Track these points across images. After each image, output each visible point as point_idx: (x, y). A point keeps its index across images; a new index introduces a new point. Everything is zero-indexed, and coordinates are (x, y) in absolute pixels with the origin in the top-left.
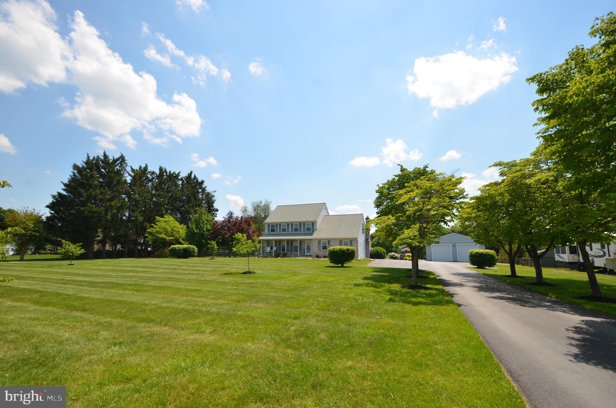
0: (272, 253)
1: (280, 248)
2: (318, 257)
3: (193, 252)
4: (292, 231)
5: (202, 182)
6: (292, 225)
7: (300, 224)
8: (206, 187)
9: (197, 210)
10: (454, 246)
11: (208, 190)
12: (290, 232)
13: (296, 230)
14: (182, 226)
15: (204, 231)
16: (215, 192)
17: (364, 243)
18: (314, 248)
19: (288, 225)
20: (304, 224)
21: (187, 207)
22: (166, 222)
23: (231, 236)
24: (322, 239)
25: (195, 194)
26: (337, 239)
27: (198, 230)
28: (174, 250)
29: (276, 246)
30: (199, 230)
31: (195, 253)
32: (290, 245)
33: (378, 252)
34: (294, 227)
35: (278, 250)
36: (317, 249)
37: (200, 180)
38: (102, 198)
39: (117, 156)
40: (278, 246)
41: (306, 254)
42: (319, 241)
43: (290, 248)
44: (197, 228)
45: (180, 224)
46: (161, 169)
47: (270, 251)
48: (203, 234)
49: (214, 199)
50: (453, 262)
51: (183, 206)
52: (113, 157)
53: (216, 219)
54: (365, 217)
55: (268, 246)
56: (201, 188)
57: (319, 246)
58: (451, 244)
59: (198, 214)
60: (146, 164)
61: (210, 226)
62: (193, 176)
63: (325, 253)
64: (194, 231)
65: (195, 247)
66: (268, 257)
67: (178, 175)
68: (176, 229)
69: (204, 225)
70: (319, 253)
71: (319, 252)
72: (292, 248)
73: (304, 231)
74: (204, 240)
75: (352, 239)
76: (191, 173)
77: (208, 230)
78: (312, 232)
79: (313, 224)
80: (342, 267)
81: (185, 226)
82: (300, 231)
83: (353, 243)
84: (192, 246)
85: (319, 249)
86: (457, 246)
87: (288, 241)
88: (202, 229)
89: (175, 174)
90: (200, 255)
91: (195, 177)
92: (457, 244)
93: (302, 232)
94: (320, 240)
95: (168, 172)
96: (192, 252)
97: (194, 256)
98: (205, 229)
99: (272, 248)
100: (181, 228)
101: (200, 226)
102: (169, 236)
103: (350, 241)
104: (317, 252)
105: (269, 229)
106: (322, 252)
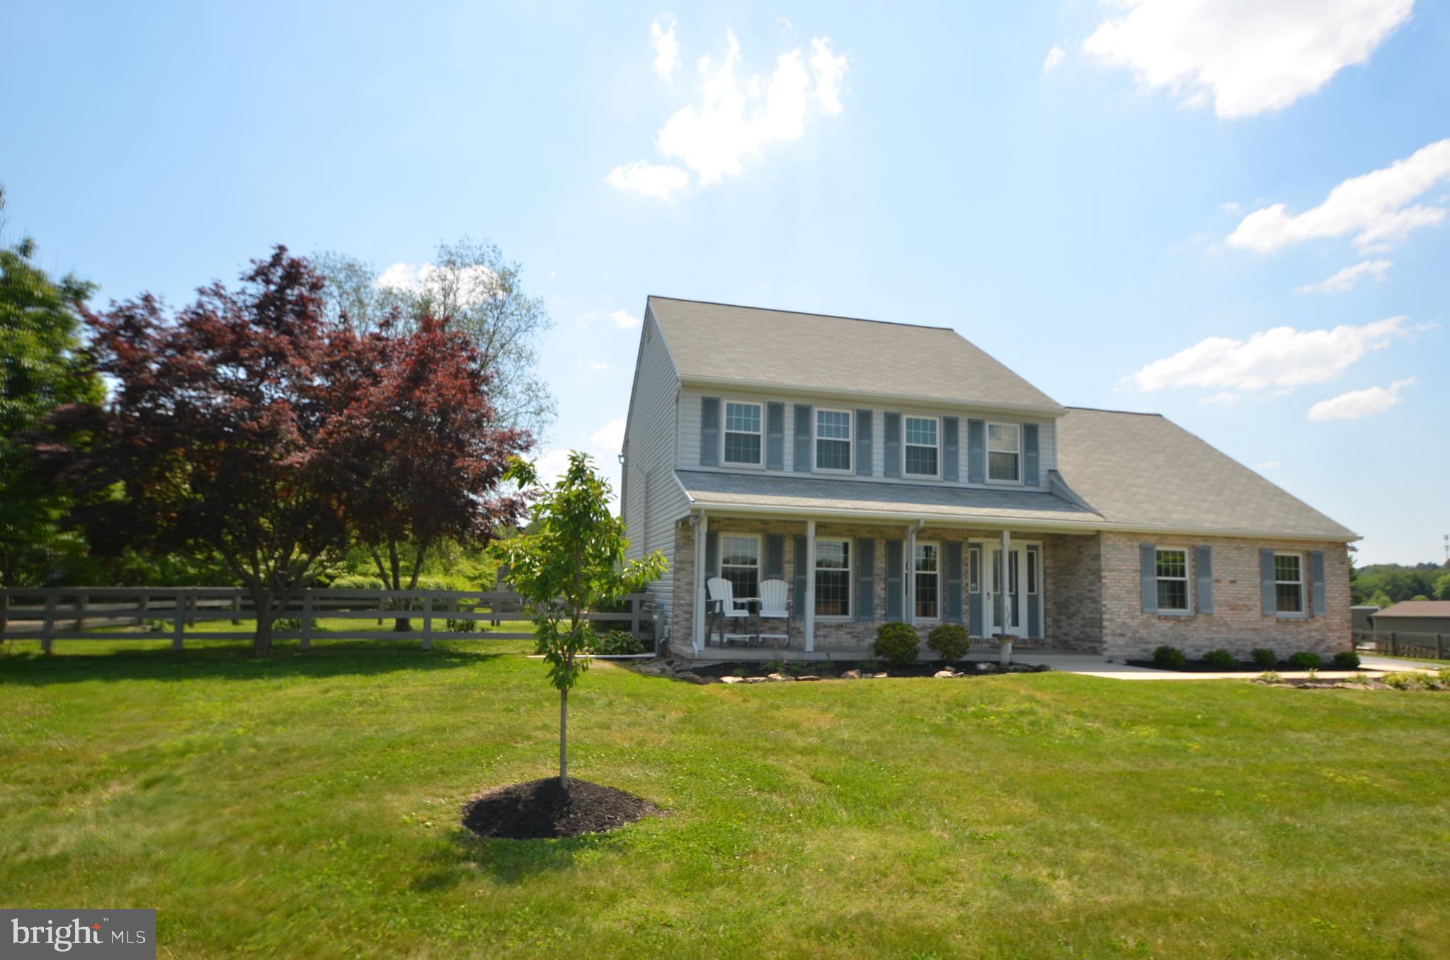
4: (891, 468)
6: (890, 419)
7: (949, 422)
12: (878, 474)
13: (920, 460)
18: (1117, 598)
19: (864, 416)
20: (975, 424)
24: (1155, 536)
26: (1244, 539)
32: (880, 564)
34: (905, 441)
36: (1136, 603)
42: (1143, 547)
43: (880, 590)
57: (1143, 585)
70: (1143, 632)
71: (1146, 625)
72: (893, 592)
73: (974, 473)
75: (1320, 548)
78: (1028, 482)
79: (1031, 433)
82: (951, 470)
83: (1327, 567)
85: (1144, 602)
93: (964, 477)
94: (1151, 540)
103: (1309, 555)
104: (1135, 623)
105: (716, 437)
106: (1165, 626)
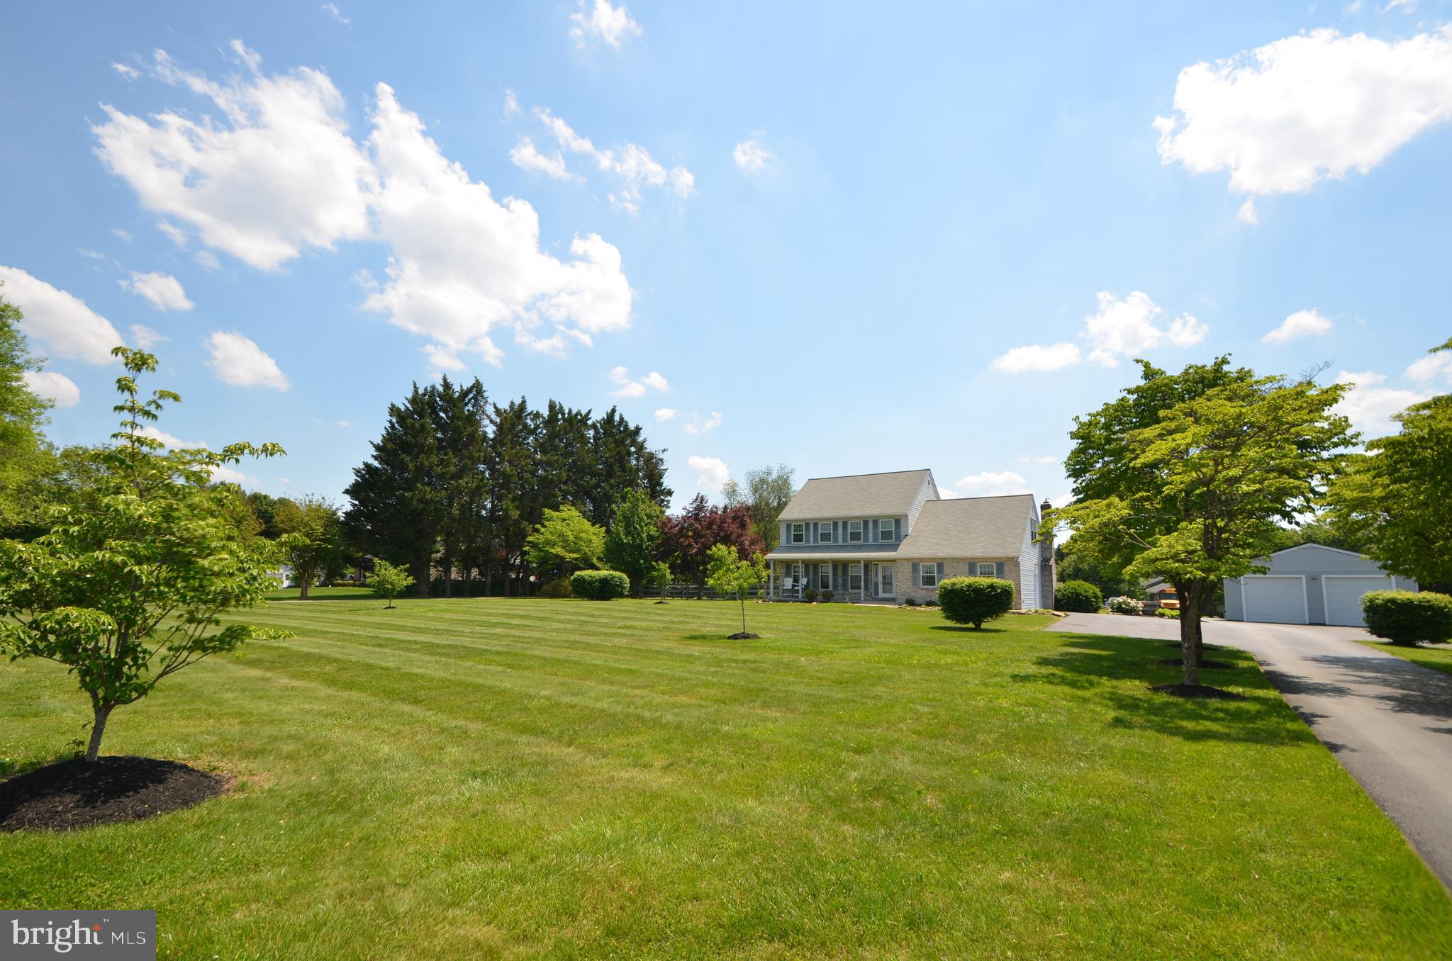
0: (797, 591)
1: (815, 581)
2: (911, 603)
3: (621, 585)
4: (845, 540)
5: (638, 430)
6: (845, 524)
7: (866, 523)
8: (645, 441)
9: (627, 493)
10: (1314, 580)
11: (650, 447)
12: (840, 542)
13: (855, 536)
14: (596, 529)
15: (642, 540)
16: (664, 451)
17: (1037, 571)
18: (902, 582)
19: (835, 524)
20: (875, 522)
21: (607, 487)
22: (564, 520)
23: (702, 552)
24: (922, 560)
25: (622, 458)
26: (961, 559)
27: (630, 538)
28: (580, 581)
29: (807, 575)
30: (633, 537)
31: (624, 588)
32: (840, 572)
33: (1078, 595)
34: (849, 531)
35: (811, 586)
36: (910, 584)
37: (632, 427)
38: (443, 473)
39: (467, 384)
40: (811, 574)
41: (881, 595)
42: (915, 564)
43: (840, 580)
44: (628, 533)
45: (593, 525)
46: (552, 406)
47: (793, 586)
48: (640, 546)
49: (663, 467)
50: (1310, 624)
51: (597, 486)
52: (461, 386)
53: (668, 512)
54: (1039, 503)
55: (788, 575)
56: (634, 443)
57: (914, 578)
58: (1304, 577)
59: (630, 502)
60: (523, 398)
61: (655, 529)
62: (617, 418)
63: (930, 593)
64: (621, 540)
65: (624, 576)
66: (788, 602)
67: (587, 417)
68: (583, 535)
69: (642, 527)
70: (913, 594)
71: (915, 592)
72: (845, 582)
73: (875, 539)
74: (642, 561)
75: (1003, 560)
76: (614, 411)
77: (651, 538)
78: (896, 540)
79: (898, 522)
80: (977, 629)
81: (603, 529)
82: (866, 539)
83: (1006, 568)
84: (618, 574)
85: (915, 583)
86: (1323, 580)
87: (836, 564)
88: (639, 535)
89: (581, 415)
90: (634, 594)
91: (622, 419)
92: (1323, 577)
93: (871, 542)
94: (917, 561)
95: (566, 411)
96: (618, 586)
97: (621, 596)
98: (644, 535)
99: (796, 580)
100: (595, 534)
101: (635, 528)
102: (570, 552)
103: (997, 564)
104: (909, 591)
105: (790, 535)
106: (923, 592)
